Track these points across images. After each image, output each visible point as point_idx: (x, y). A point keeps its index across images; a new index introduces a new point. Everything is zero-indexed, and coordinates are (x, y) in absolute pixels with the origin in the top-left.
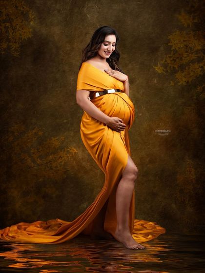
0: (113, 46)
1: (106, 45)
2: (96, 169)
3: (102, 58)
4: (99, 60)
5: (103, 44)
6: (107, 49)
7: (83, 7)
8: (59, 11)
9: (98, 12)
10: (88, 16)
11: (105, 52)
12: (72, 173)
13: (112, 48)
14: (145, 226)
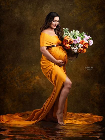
0: (58, 22)
1: (54, 22)
2: (49, 89)
3: (52, 29)
4: (51, 29)
5: (53, 22)
6: (55, 24)
7: (43, 7)
8: (30, 9)
9: (50, 9)
10: (45, 11)
11: (54, 25)
12: (37, 91)
13: (57, 23)
14: (73, 115)
